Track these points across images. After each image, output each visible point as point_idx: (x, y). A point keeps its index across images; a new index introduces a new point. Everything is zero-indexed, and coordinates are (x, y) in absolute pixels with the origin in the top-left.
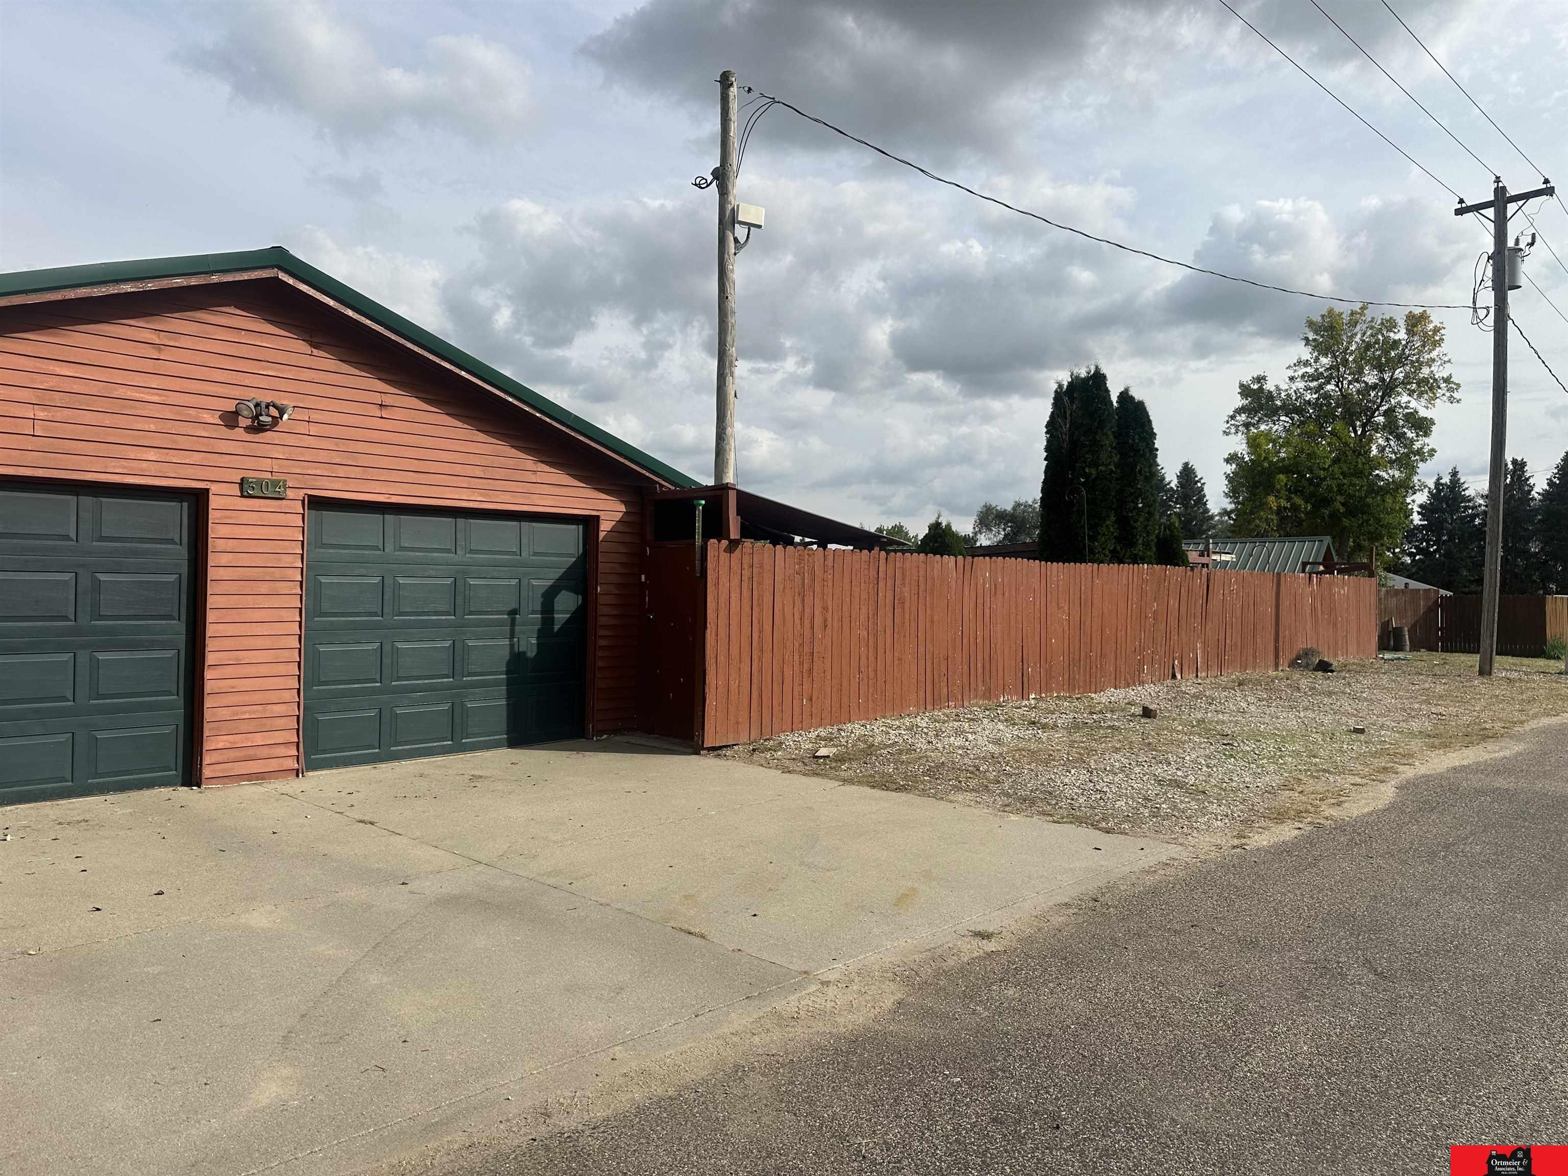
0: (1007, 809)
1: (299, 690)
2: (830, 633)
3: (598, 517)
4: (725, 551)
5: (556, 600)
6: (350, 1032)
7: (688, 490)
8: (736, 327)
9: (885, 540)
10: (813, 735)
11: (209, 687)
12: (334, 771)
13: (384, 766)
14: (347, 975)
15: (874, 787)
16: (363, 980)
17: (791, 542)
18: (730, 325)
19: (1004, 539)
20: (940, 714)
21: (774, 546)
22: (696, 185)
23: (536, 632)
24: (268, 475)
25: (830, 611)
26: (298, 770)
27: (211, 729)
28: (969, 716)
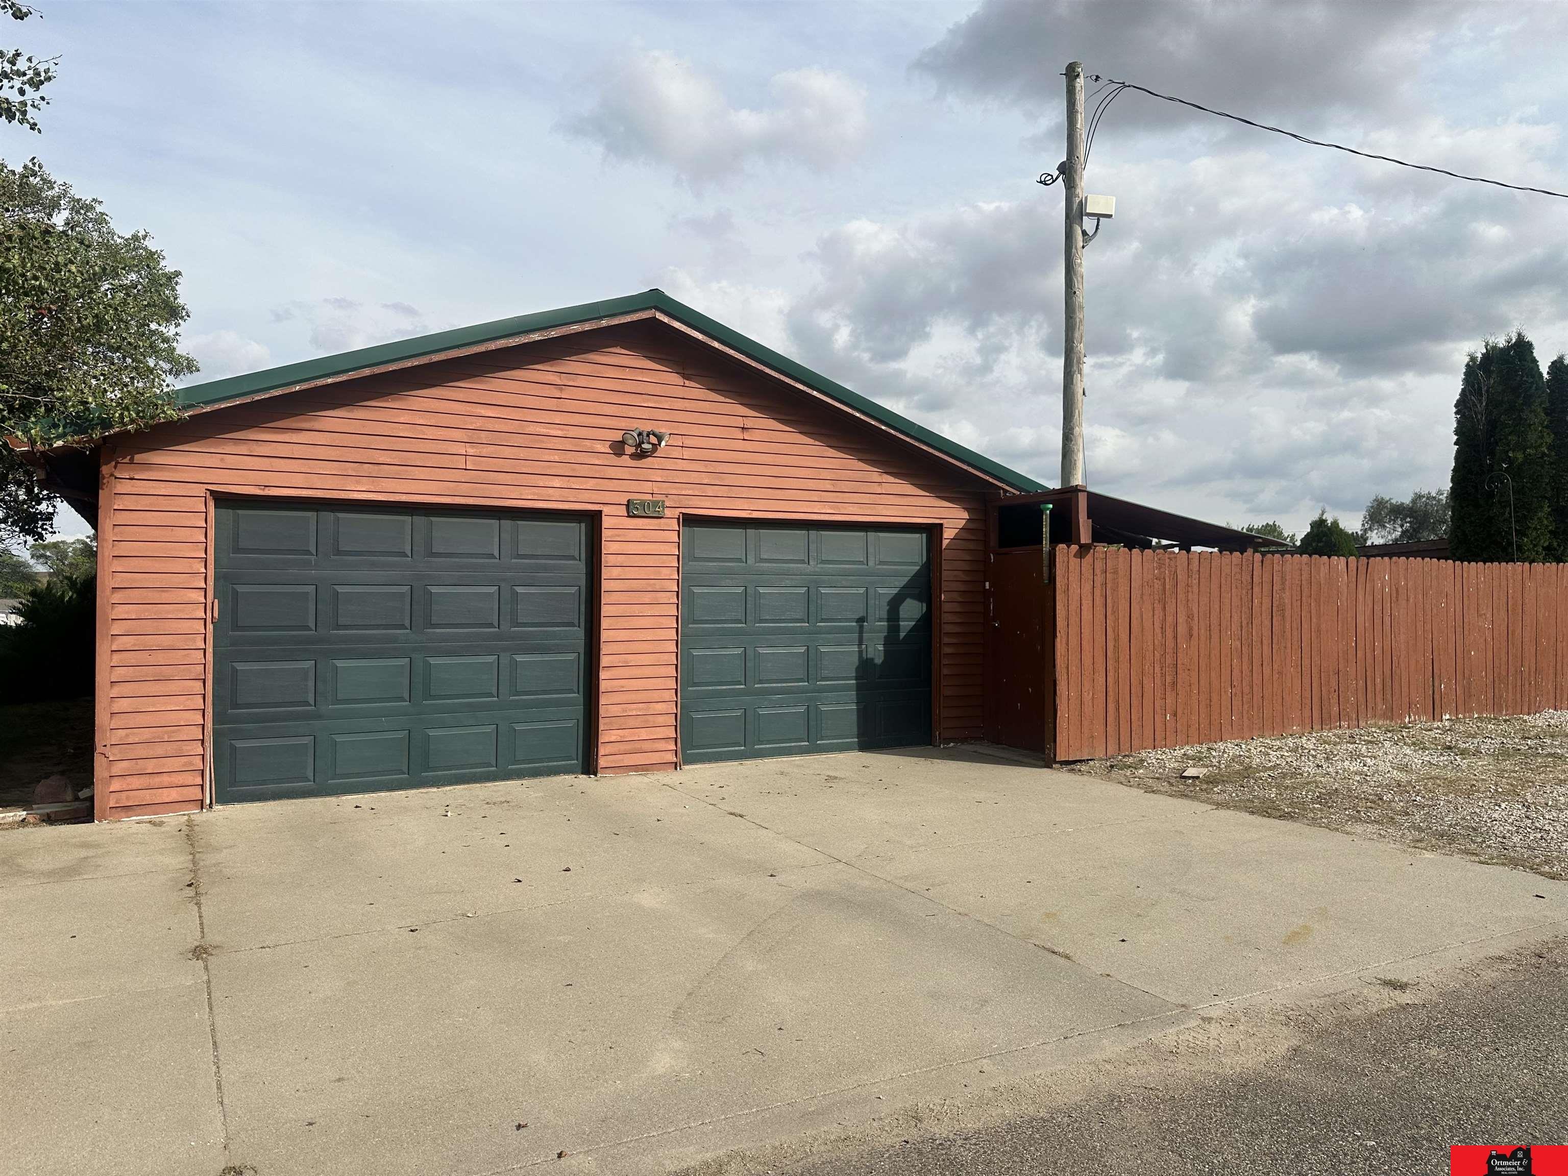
0: (1419, 845)
1: (676, 690)
2: (1196, 643)
3: (941, 525)
4: (1075, 556)
5: (901, 608)
6: (731, 1014)
7: (1034, 494)
8: (1085, 322)
9: (1260, 540)
10: (1179, 753)
11: (603, 686)
12: (707, 766)
13: (748, 762)
14: (726, 959)
15: (1253, 813)
16: (741, 965)
17: (1148, 545)
18: (1078, 320)
19: (1401, 536)
20: (1330, 734)
21: (1130, 550)
22: (1041, 182)
23: (883, 639)
24: (649, 497)
25: (1196, 619)
26: (676, 763)
27: (605, 724)
28: (1366, 738)
